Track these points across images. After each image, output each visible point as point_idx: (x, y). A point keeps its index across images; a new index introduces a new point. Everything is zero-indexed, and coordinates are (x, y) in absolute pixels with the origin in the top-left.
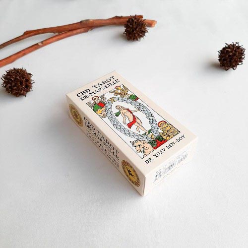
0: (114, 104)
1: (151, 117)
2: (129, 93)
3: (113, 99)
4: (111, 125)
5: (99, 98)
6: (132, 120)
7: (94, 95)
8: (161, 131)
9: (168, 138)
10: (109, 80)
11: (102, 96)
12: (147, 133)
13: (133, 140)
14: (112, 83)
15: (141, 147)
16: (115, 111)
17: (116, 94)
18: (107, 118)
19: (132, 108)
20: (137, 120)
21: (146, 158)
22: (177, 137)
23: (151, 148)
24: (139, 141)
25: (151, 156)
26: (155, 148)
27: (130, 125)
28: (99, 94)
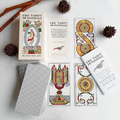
0: (32, 28)
1: (38, 41)
2: (40, 27)
3: (32, 26)
4: (23, 36)
5: (29, 22)
7: (28, 19)
8: (36, 49)
9: (36, 53)
10: (39, 16)
12: (31, 47)
13: (25, 46)
14: (38, 18)
15: (25, 50)
16: (29, 31)
17: (36, 24)
18: (25, 32)
19: (36, 34)
20: (33, 40)
21: (23, 55)
22: (39, 55)
23: (28, 53)
24: (26, 48)
25: (25, 55)
26: (29, 53)
27: (29, 40)
28: (30, 20)
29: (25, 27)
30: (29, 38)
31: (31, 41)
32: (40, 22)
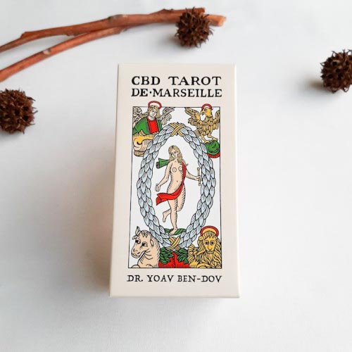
0: (176, 141)
1: (205, 204)
2: (215, 134)
3: (178, 129)
4: (136, 179)
5: (161, 110)
6: (172, 191)
7: (157, 98)
8: (195, 244)
9: (195, 263)
10: (206, 81)
11: (168, 110)
12: (173, 232)
13: (144, 227)
14: (206, 92)
15: (144, 248)
16: (163, 154)
17: (193, 121)
18: (141, 158)
19: (193, 169)
20: (180, 198)
21: (134, 272)
22: (209, 272)
23: (155, 262)
24: (149, 236)
25: (143, 274)
26: (161, 265)
27: (162, 198)
28: (166, 102)
29: (144, 138)
30: (163, 190)
31: (172, 202)
32: (214, 112)
